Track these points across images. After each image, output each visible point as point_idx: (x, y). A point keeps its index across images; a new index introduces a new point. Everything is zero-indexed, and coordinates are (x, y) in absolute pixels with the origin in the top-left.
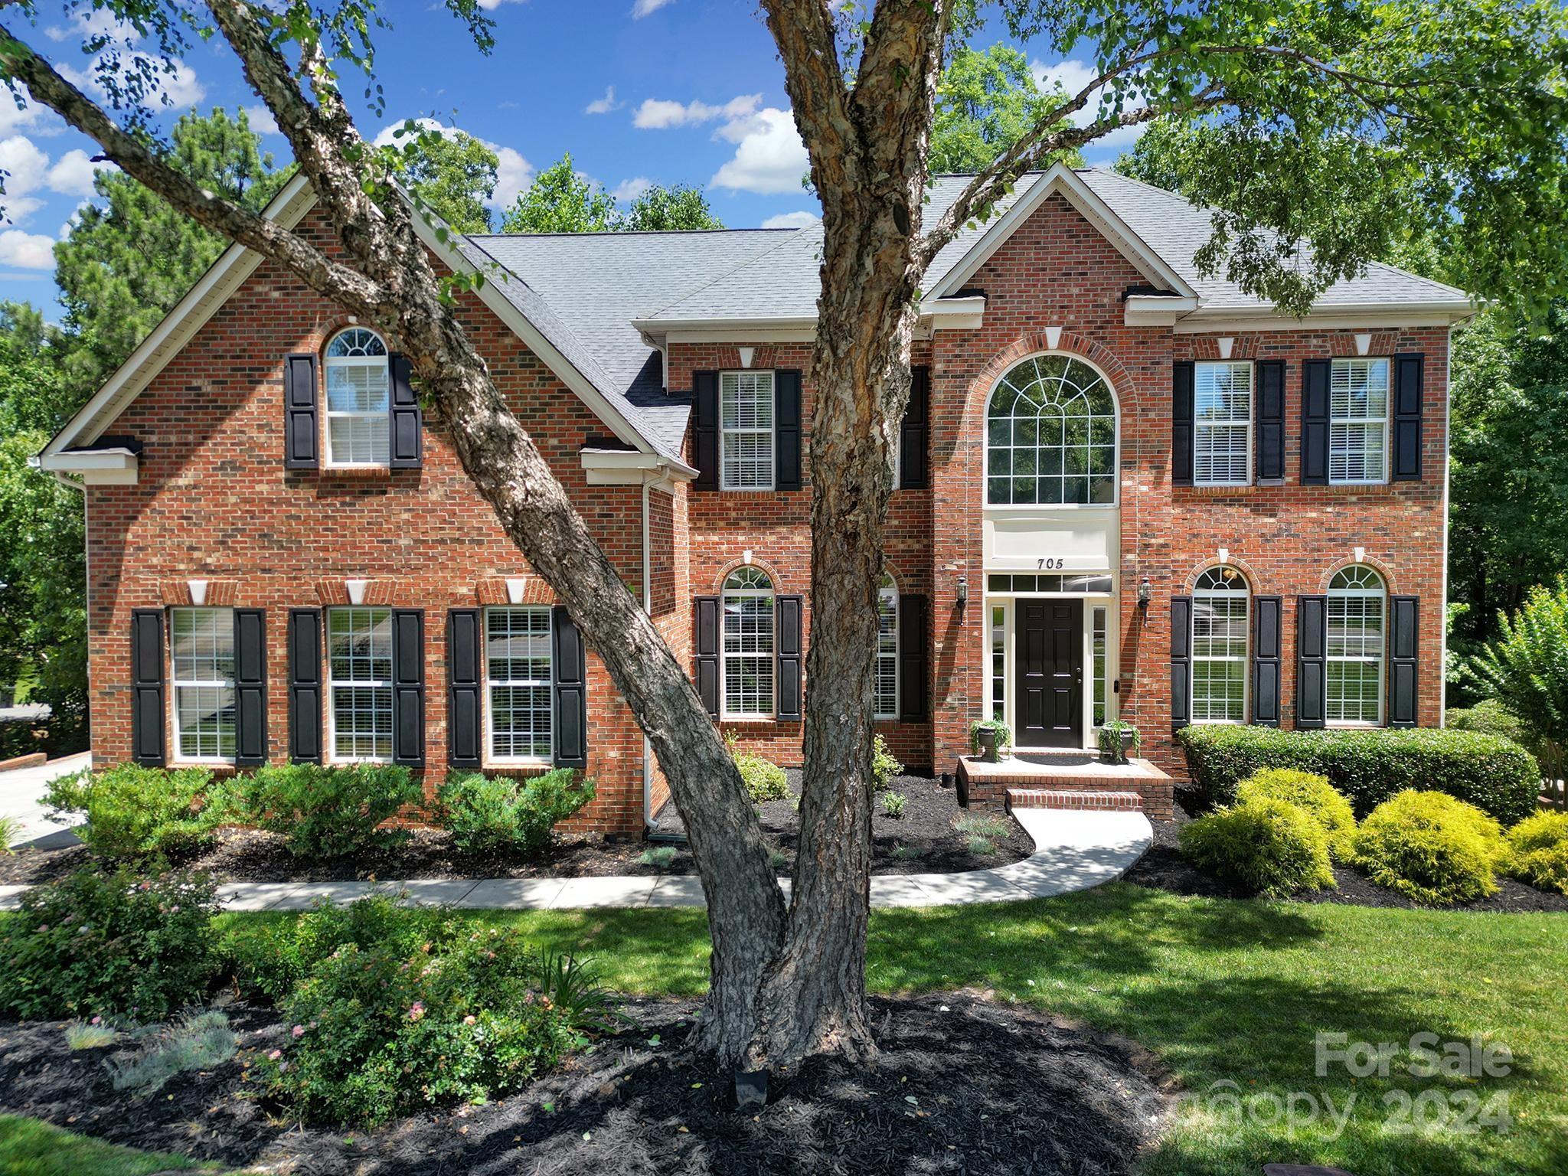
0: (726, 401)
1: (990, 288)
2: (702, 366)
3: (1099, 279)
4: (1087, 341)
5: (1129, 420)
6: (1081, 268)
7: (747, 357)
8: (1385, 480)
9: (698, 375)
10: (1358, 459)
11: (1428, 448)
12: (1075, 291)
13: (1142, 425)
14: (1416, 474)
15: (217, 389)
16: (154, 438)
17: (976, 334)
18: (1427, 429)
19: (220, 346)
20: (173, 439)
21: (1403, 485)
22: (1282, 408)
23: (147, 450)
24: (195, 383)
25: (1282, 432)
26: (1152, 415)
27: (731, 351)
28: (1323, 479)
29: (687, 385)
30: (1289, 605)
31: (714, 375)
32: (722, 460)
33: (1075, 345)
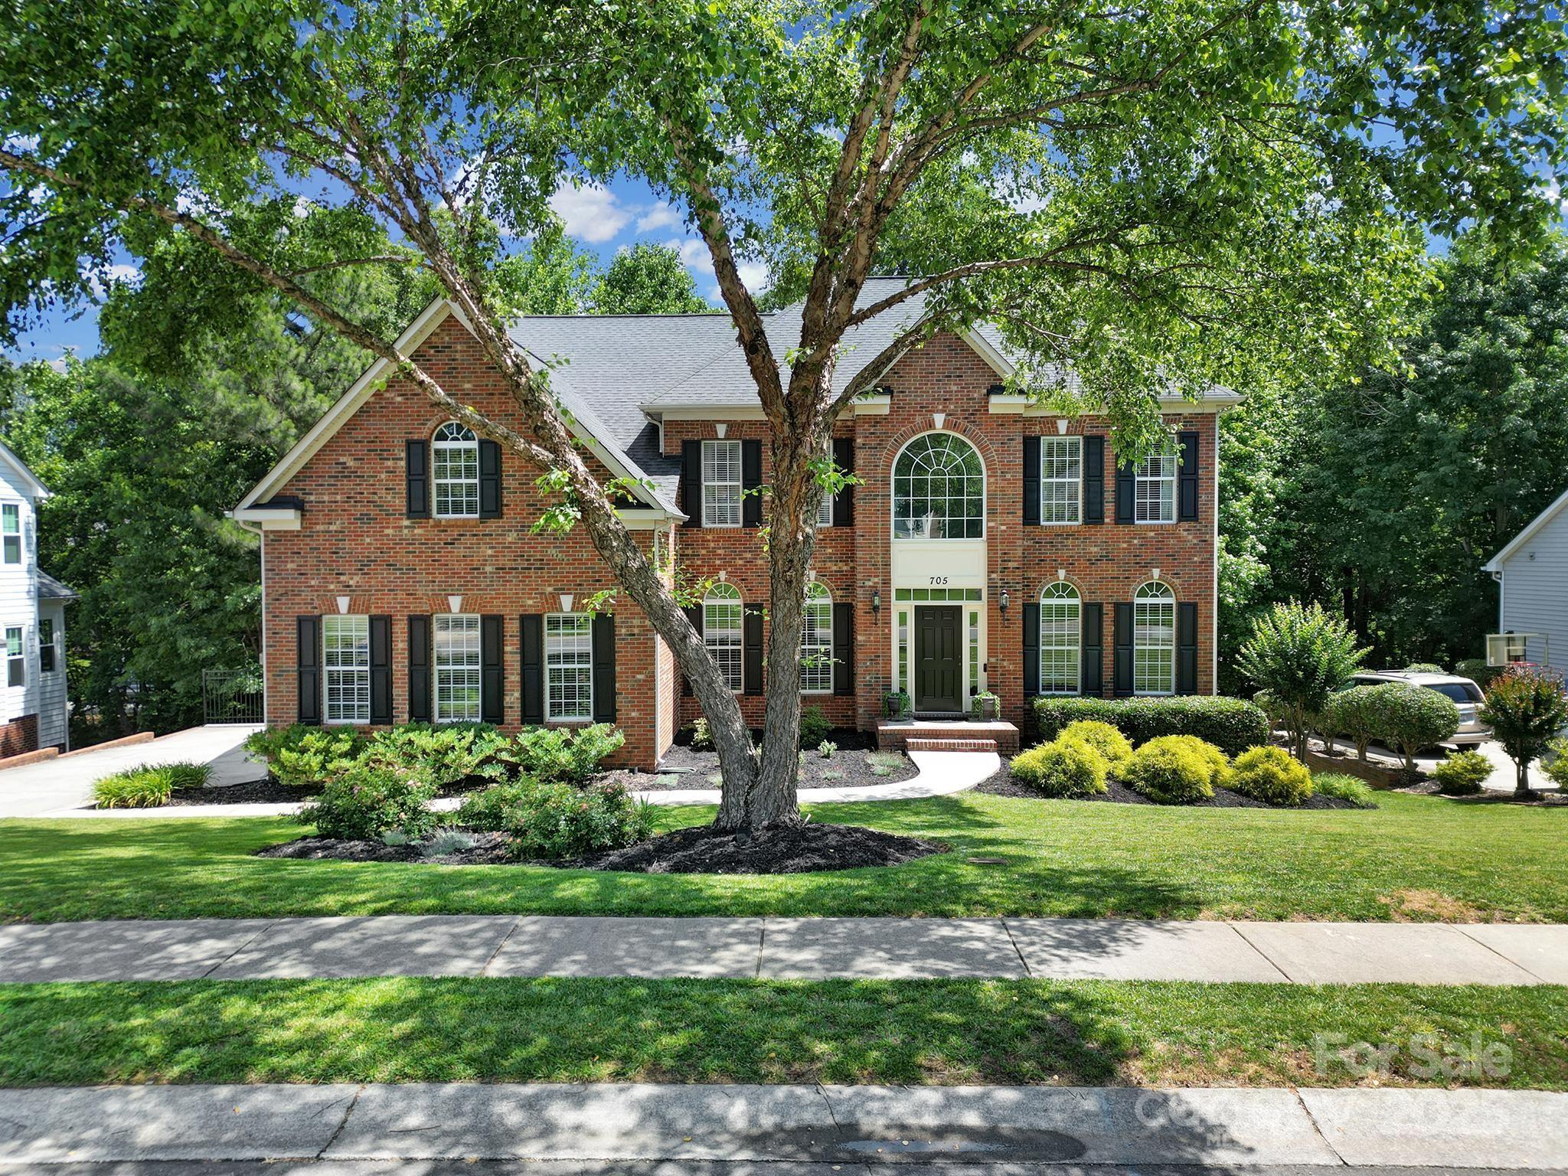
0: (707, 464)
1: (895, 386)
2: (689, 437)
3: (970, 380)
4: (963, 423)
5: (992, 480)
6: (958, 373)
7: (721, 430)
8: (1174, 521)
9: (685, 443)
10: (1155, 507)
11: (1203, 498)
12: (955, 388)
13: (1001, 483)
14: (1194, 517)
15: (358, 464)
16: (312, 498)
17: (885, 418)
18: (1202, 484)
19: (359, 435)
20: (326, 498)
21: (1185, 525)
22: (1102, 469)
23: (307, 506)
24: (342, 459)
25: (1102, 486)
26: (1008, 476)
27: (709, 426)
28: (1130, 520)
29: (677, 450)
30: (1108, 609)
31: (697, 444)
32: (704, 505)
33: (956, 427)
